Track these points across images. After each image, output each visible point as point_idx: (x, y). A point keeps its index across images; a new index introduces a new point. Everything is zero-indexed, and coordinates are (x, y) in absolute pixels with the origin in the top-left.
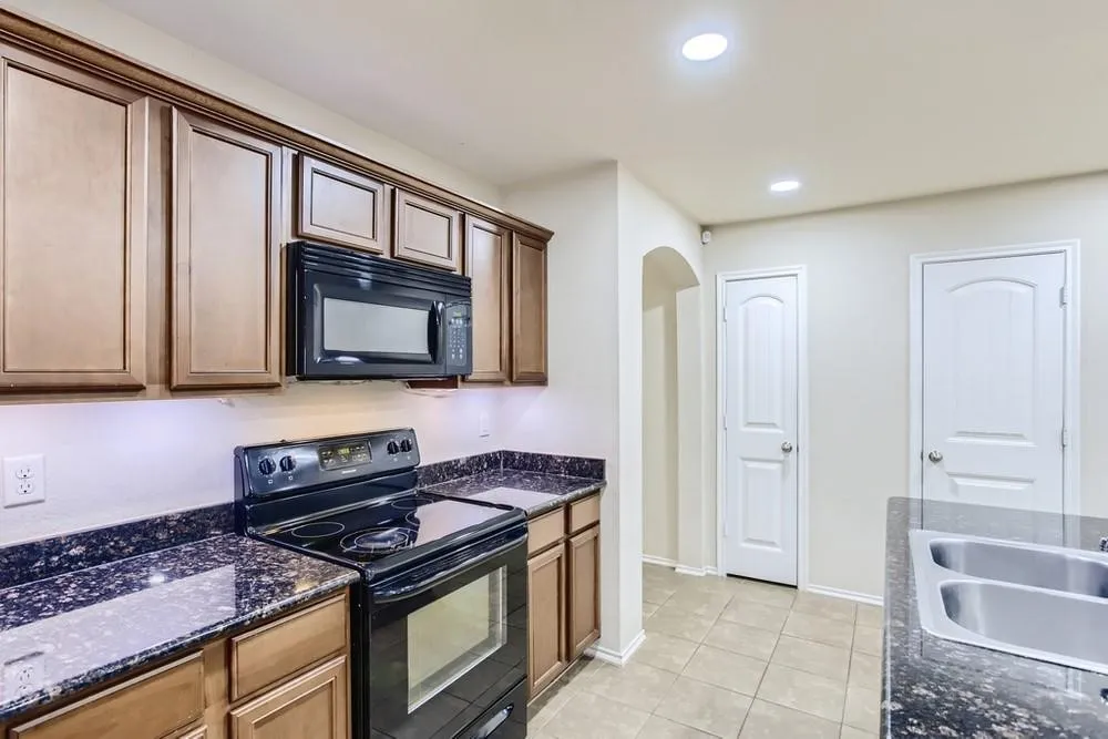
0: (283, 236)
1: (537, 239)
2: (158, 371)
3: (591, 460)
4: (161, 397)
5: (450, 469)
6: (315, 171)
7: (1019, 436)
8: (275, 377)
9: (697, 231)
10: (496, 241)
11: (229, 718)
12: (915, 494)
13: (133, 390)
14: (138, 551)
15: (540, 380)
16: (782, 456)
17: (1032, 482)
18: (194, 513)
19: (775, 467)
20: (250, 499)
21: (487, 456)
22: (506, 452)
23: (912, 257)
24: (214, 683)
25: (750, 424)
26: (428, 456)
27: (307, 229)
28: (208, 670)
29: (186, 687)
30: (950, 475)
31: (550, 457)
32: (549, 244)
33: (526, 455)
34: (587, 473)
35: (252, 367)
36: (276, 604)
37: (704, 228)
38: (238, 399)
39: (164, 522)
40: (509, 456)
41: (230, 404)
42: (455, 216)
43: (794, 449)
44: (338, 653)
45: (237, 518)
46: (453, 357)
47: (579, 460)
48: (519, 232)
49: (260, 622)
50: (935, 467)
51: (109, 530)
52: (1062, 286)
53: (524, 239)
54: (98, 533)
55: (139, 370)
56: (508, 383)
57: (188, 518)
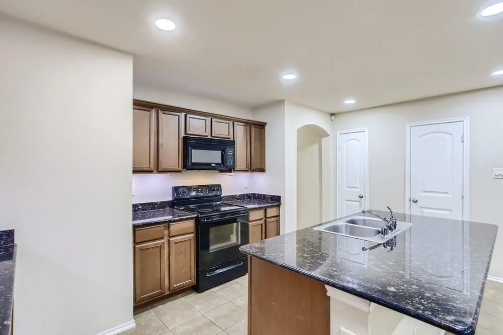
0: (183, 135)
1: (261, 126)
2: (156, 168)
3: (277, 196)
4: (156, 173)
5: (233, 197)
6: (190, 117)
7: (447, 193)
8: (180, 169)
9: (330, 116)
10: (245, 128)
11: (169, 240)
12: (407, 212)
13: (151, 172)
14: (151, 209)
15: (262, 170)
16: (359, 199)
17: (450, 210)
18: (163, 202)
19: (358, 203)
20: (175, 199)
21: (247, 194)
22: (253, 194)
23: (406, 125)
24: (166, 232)
25: (348, 187)
26: (225, 193)
27: (188, 132)
28: (165, 229)
29: (161, 230)
30: (421, 207)
31: (265, 195)
32: (266, 127)
33: (259, 195)
34: (276, 201)
35: (175, 167)
36: (178, 218)
37: (332, 114)
38: (173, 174)
39: (157, 203)
40: (254, 195)
41: (171, 176)
42: (231, 123)
43: (364, 197)
44: (192, 233)
45: (172, 204)
46: (229, 163)
47: (274, 196)
48: (253, 124)
49: (175, 221)
50: (415, 204)
51: (146, 203)
52: (462, 134)
53: (256, 127)
54: (144, 204)
55: (152, 167)
56: (250, 171)
57: (162, 203)
